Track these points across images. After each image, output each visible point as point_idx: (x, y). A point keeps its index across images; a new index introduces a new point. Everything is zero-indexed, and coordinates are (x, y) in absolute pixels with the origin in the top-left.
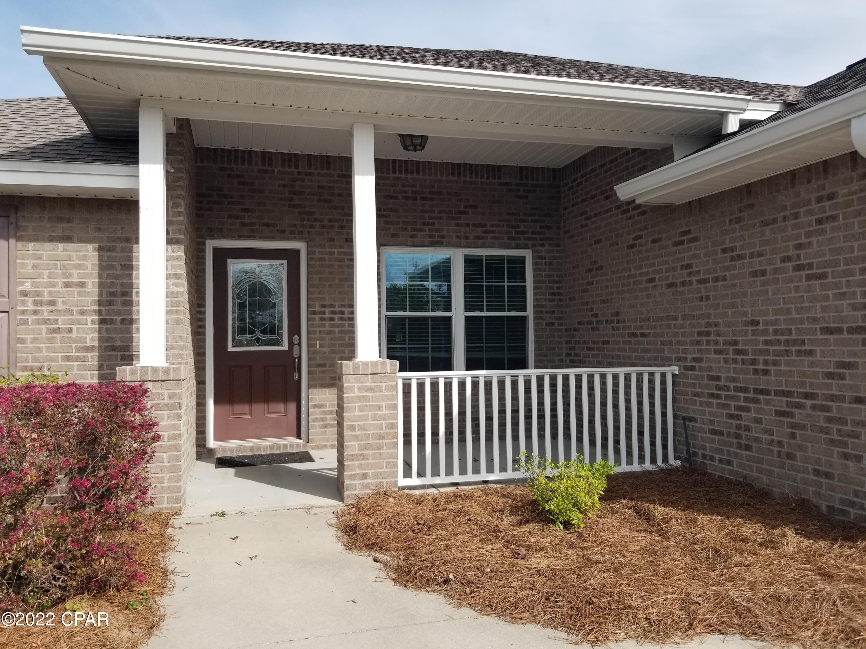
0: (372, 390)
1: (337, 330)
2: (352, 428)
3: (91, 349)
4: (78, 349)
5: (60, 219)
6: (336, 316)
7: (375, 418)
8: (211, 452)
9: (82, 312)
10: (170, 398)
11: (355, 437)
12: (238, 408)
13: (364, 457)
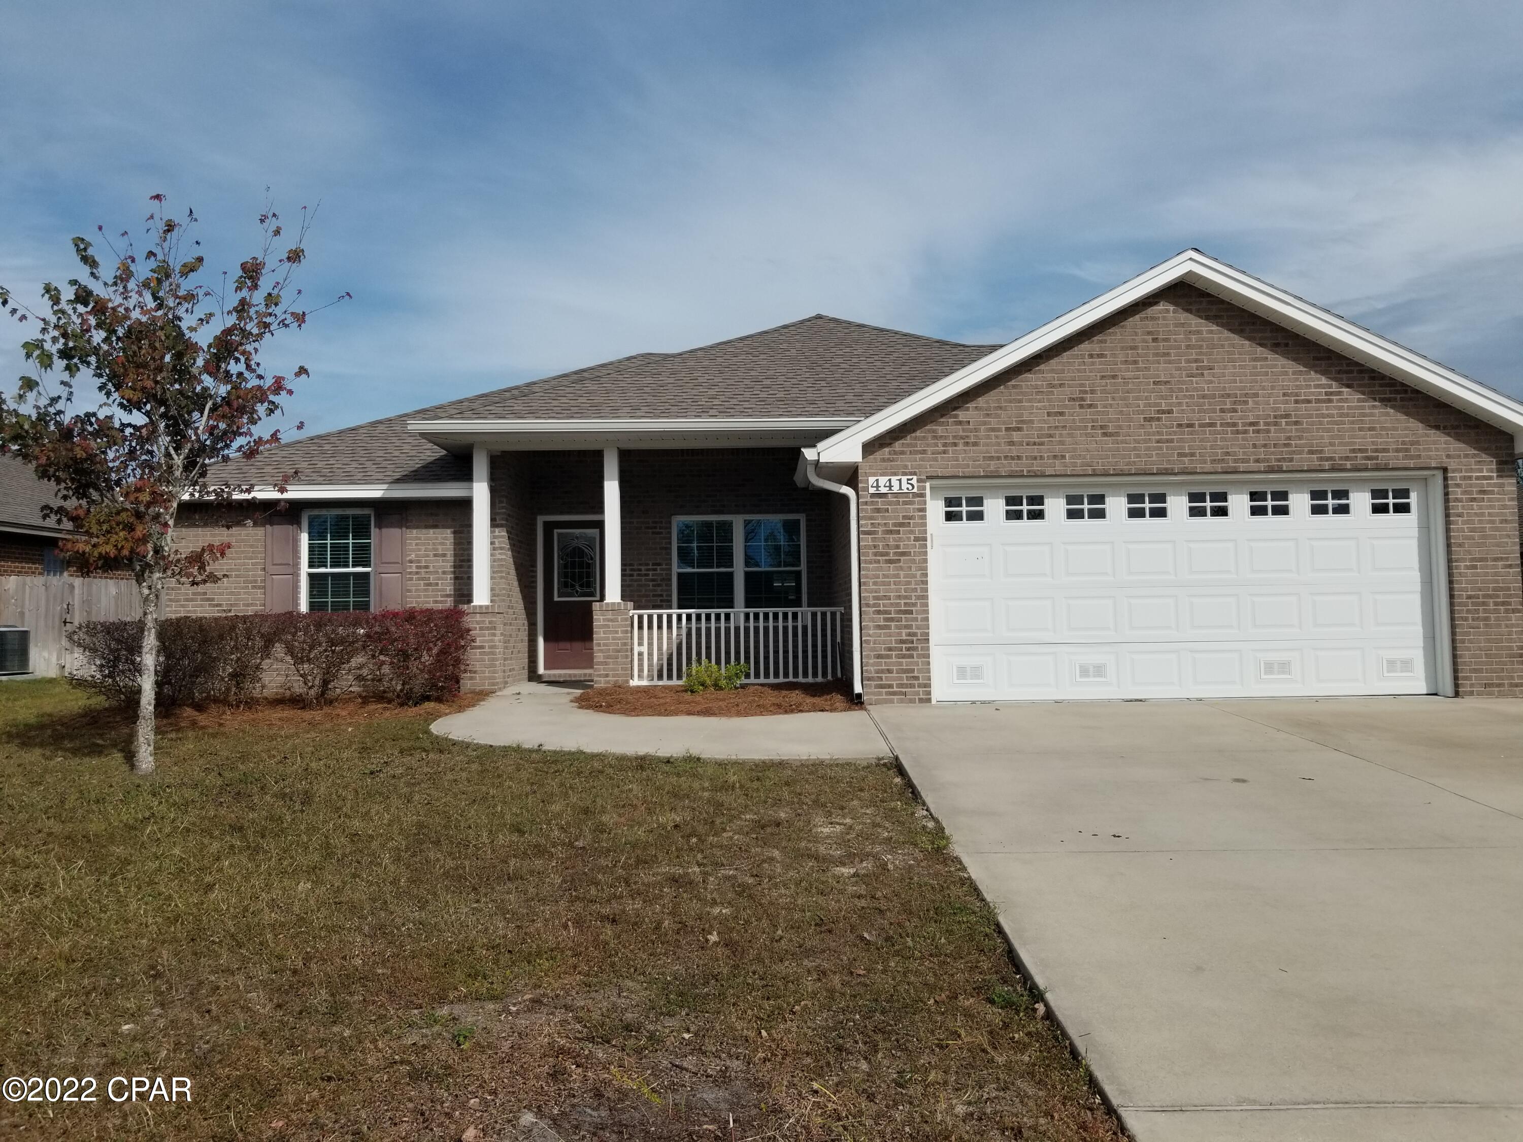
0: (612, 620)
1: (636, 583)
2: (599, 645)
3: (448, 596)
4: (442, 596)
5: (432, 514)
6: (635, 573)
7: (614, 639)
8: (540, 676)
9: (444, 573)
10: (490, 623)
11: (601, 651)
12: (562, 645)
13: (606, 663)
